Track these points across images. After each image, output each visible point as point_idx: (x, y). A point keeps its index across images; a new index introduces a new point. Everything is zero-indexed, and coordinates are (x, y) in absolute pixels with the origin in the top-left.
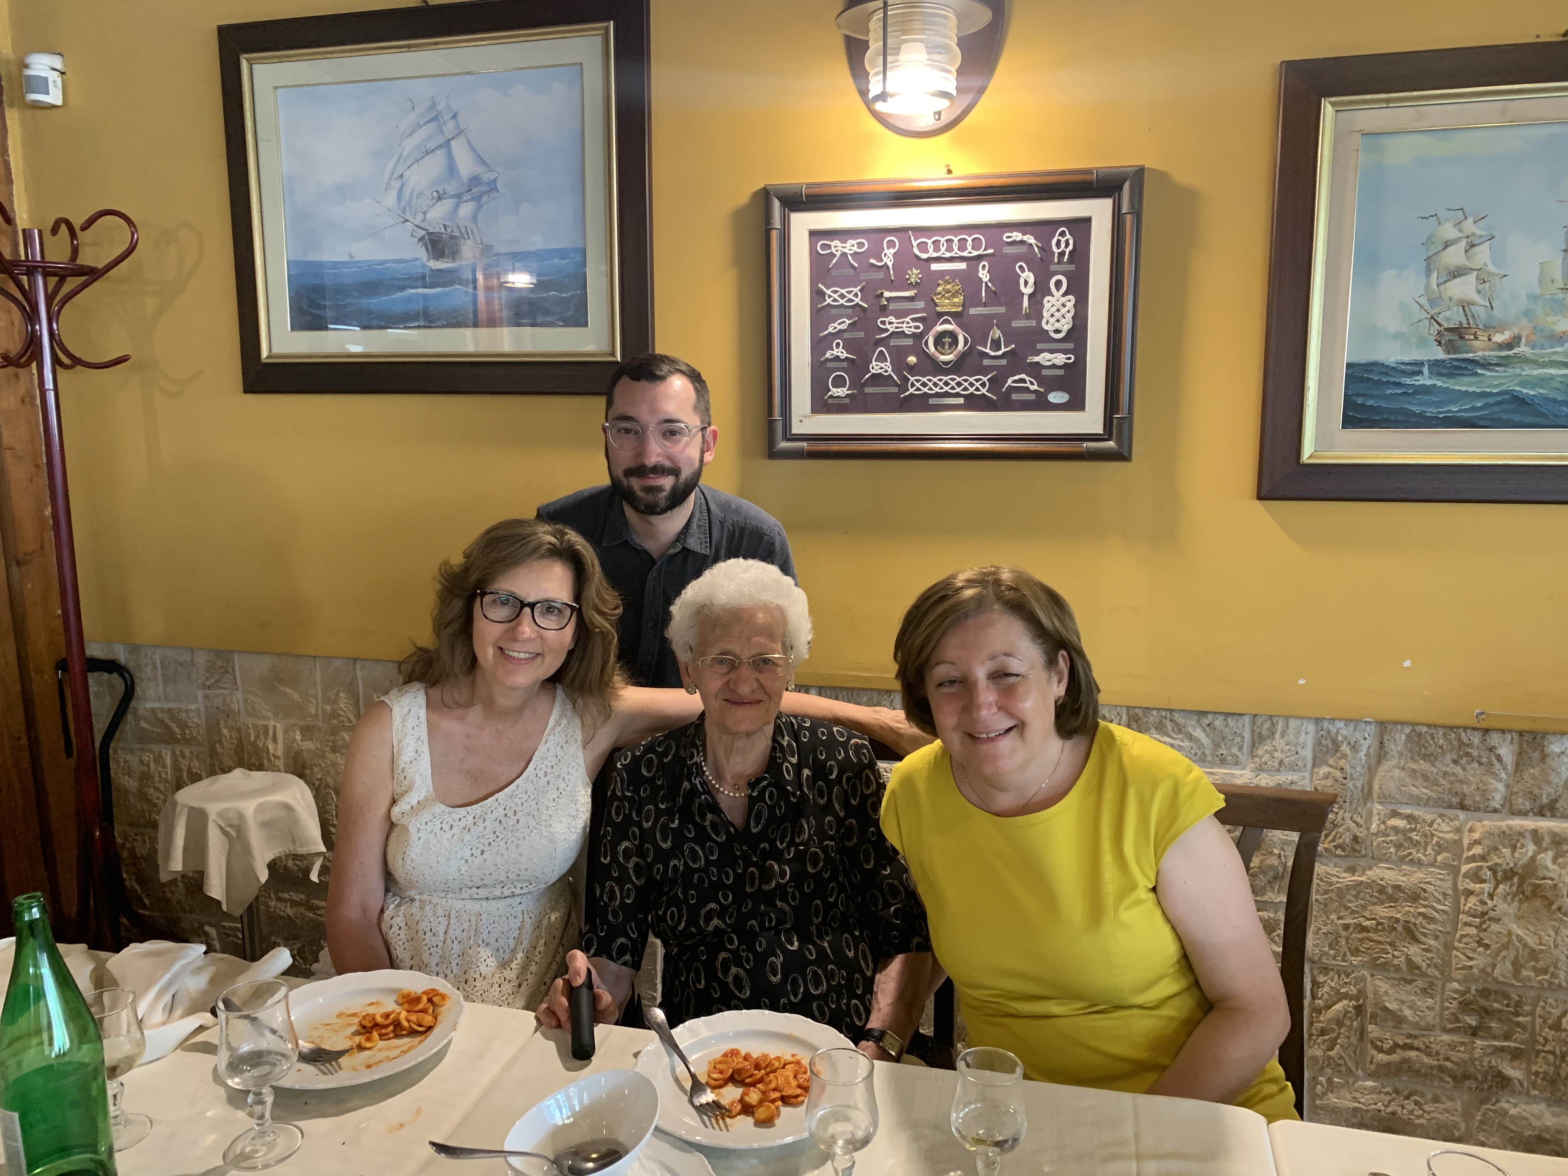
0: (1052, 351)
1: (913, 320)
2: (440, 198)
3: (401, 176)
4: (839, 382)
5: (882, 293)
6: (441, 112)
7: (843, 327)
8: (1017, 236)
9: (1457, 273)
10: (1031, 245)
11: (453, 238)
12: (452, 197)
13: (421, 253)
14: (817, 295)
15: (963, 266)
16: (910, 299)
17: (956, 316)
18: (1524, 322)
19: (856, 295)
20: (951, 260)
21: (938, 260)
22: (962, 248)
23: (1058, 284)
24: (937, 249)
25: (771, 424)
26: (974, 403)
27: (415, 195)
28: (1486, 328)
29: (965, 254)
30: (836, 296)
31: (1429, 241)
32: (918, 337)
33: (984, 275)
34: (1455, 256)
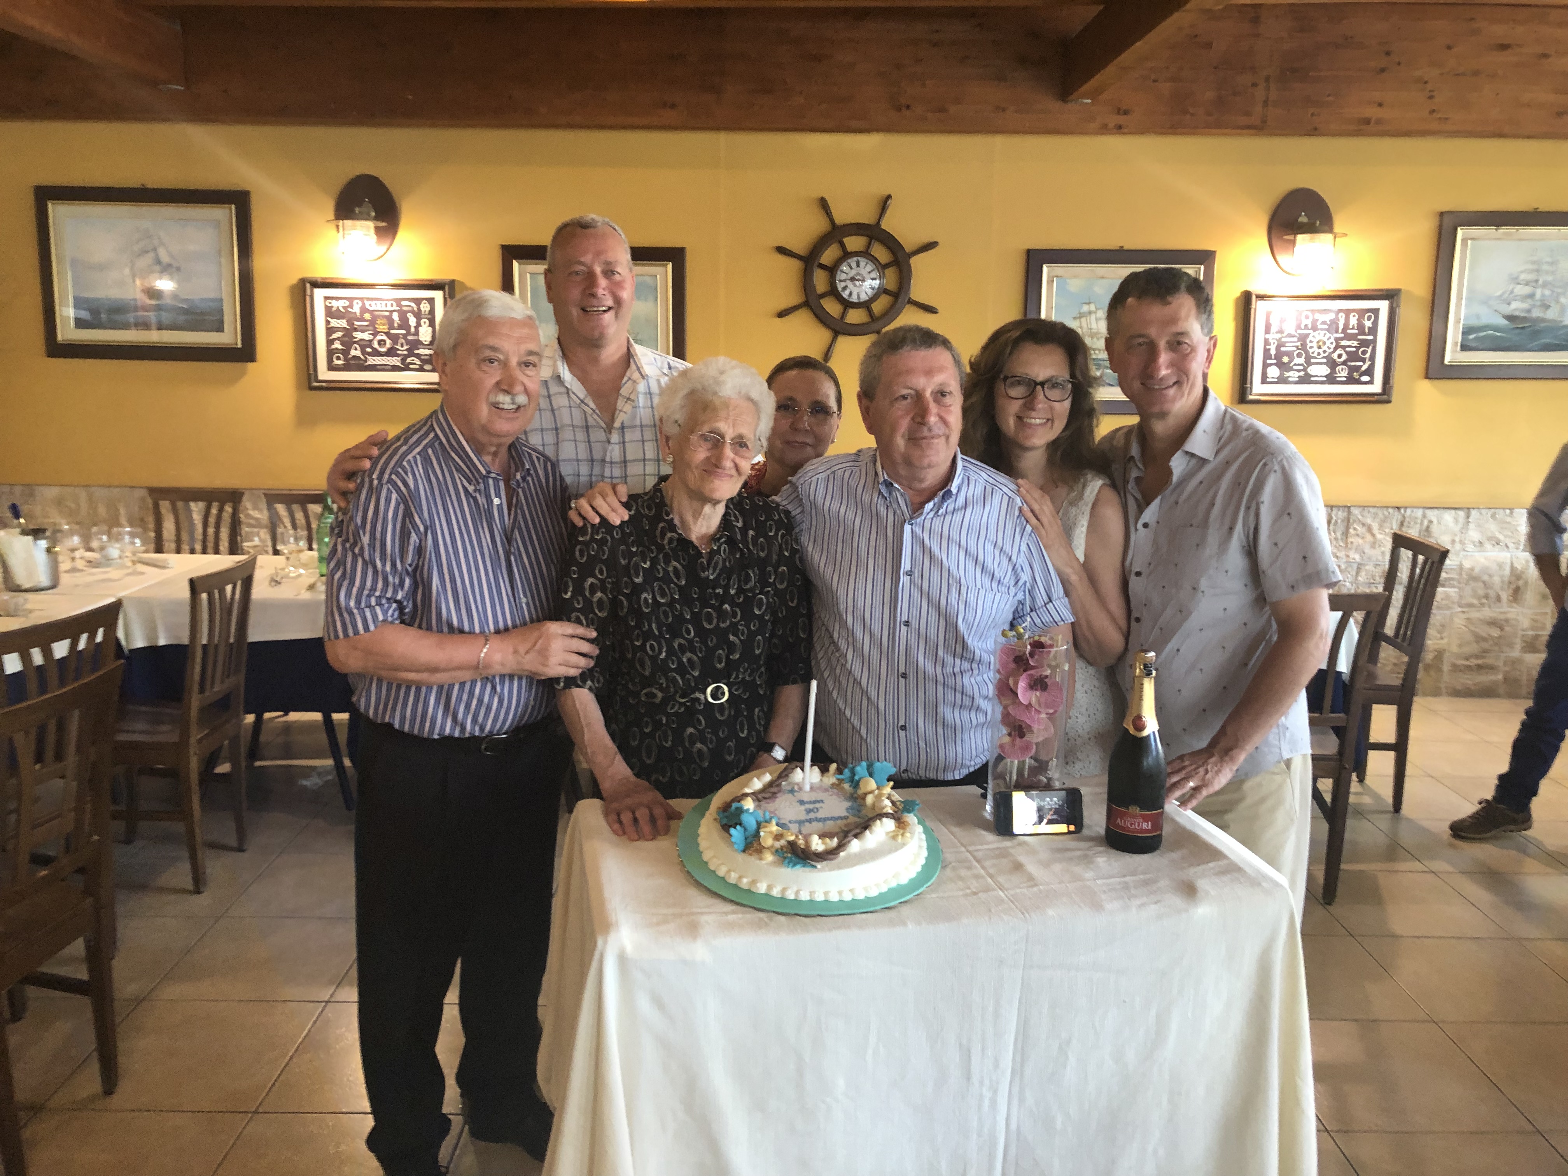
0: (424, 349)
1: (368, 334)
4: (338, 358)
5: (355, 323)
6: (151, 235)
7: (339, 336)
8: (408, 303)
10: (413, 307)
13: (142, 297)
14: (327, 322)
15: (387, 314)
16: (366, 326)
17: (385, 333)
19: (344, 323)
20: (382, 311)
21: (377, 311)
22: (386, 306)
23: (424, 322)
24: (376, 306)
25: (309, 375)
26: (395, 368)
29: (387, 309)
30: (335, 323)
32: (371, 341)
33: (395, 316)
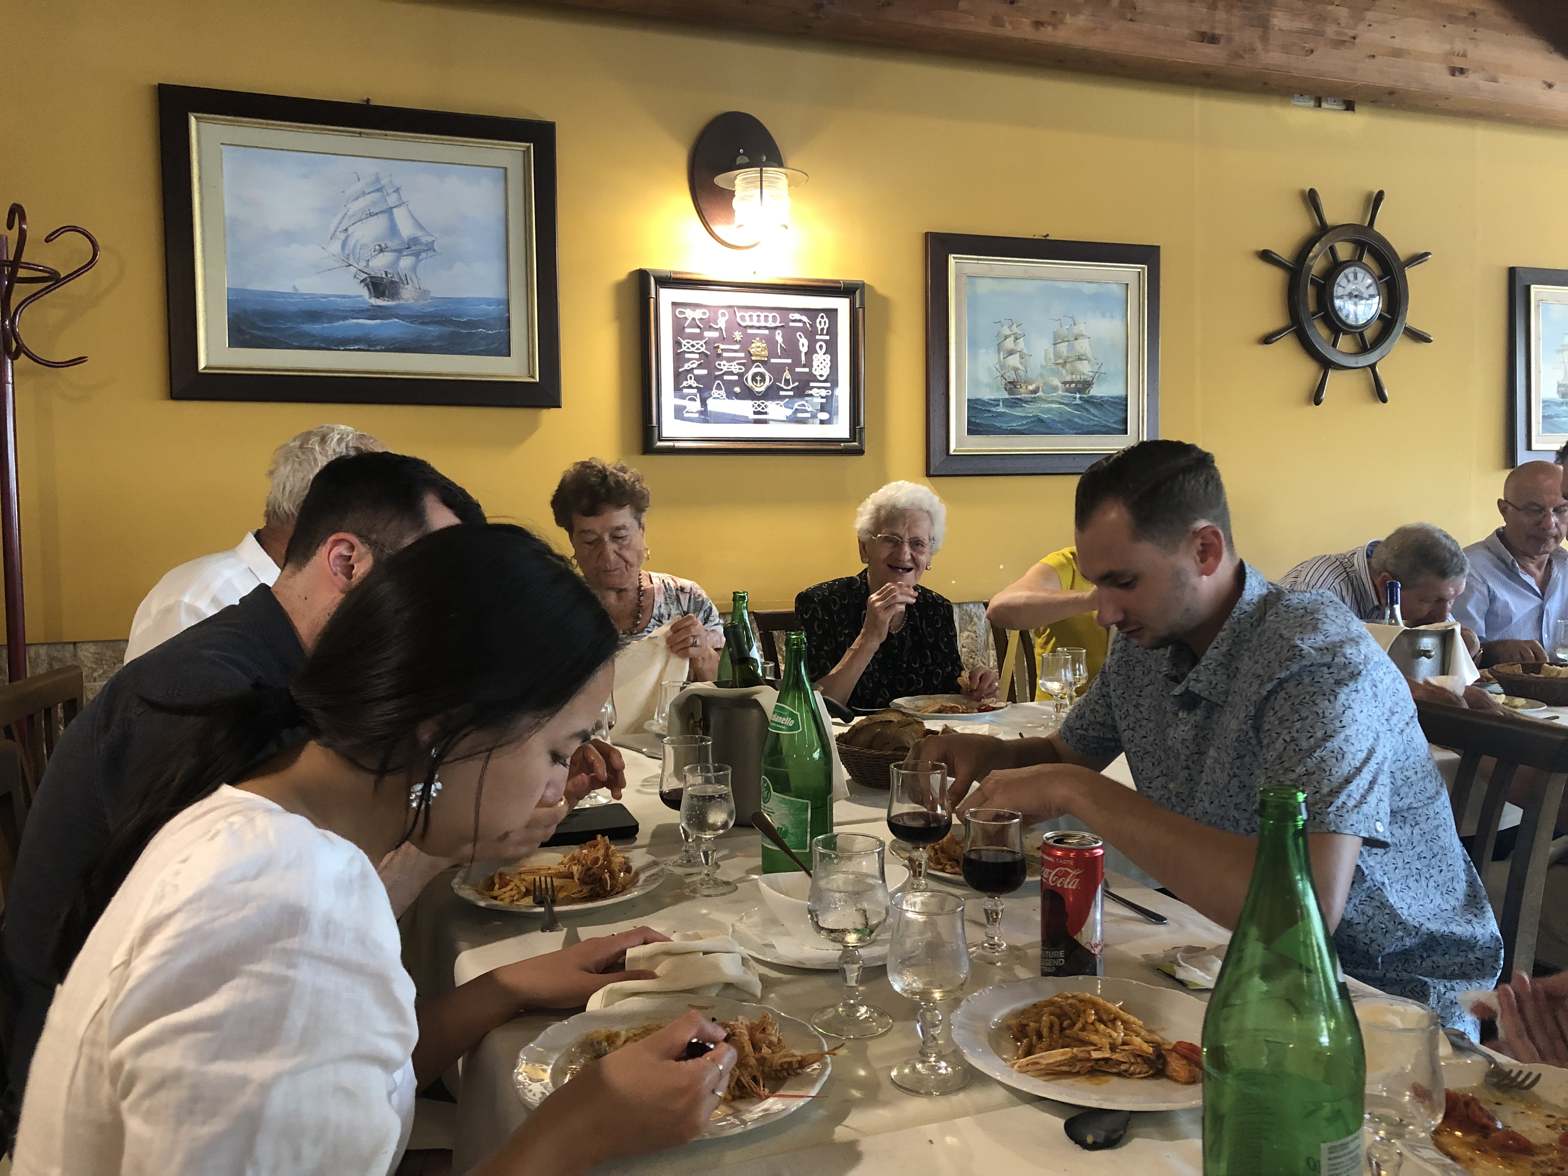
0: (819, 388)
1: (738, 364)
2: (381, 251)
3: (346, 230)
5: (718, 347)
6: (384, 186)
7: (694, 366)
8: (797, 316)
9: (1011, 353)
10: (805, 323)
11: (392, 282)
12: (392, 251)
13: (365, 293)
14: (677, 344)
15: (766, 332)
16: (735, 351)
17: (764, 363)
18: (1040, 379)
19: (702, 346)
20: (759, 328)
21: (752, 327)
22: (766, 321)
23: (821, 347)
24: (751, 320)
25: (650, 430)
27: (359, 246)
28: (1025, 382)
29: (768, 325)
30: (689, 345)
31: (998, 335)
32: (741, 375)
33: (779, 338)
34: (1009, 344)
